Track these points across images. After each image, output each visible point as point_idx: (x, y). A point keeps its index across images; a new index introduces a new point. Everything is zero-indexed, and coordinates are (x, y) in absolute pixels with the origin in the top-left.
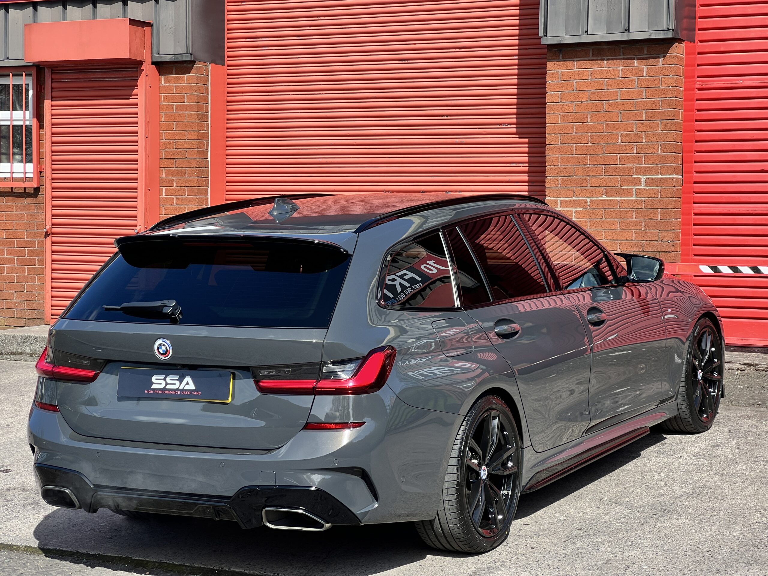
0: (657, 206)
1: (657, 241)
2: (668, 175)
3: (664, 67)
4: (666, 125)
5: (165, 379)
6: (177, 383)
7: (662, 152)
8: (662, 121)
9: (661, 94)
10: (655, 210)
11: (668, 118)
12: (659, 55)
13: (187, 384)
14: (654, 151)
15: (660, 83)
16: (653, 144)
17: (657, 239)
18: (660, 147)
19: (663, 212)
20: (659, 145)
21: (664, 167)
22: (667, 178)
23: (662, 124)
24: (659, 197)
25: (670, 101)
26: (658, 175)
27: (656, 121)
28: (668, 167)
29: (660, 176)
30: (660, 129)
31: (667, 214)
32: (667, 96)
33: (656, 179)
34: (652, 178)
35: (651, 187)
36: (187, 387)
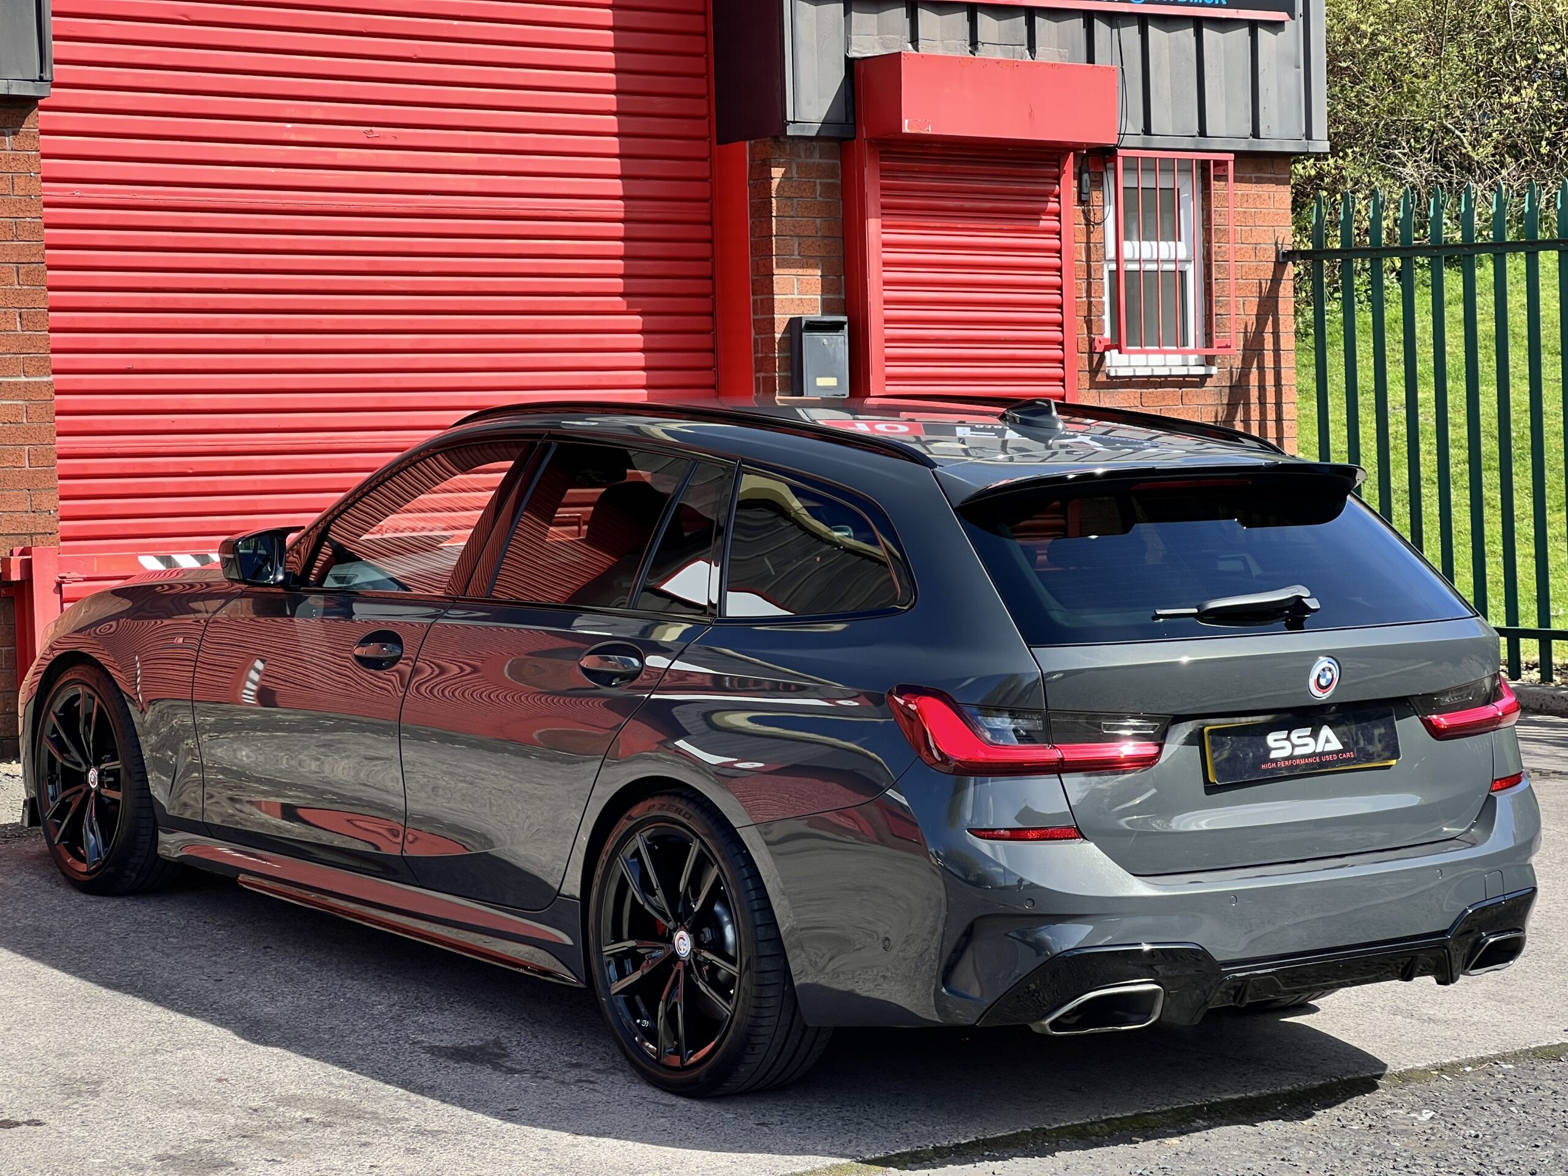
0: (21, 441)
1: (27, 512)
2: (40, 376)
3: (16, 155)
4: (28, 273)
5: (1288, 739)
6: (1310, 740)
7: (25, 329)
8: (20, 265)
9: (13, 209)
10: (18, 448)
11: (32, 260)
12: (5, 130)
13: (1327, 741)
14: (8, 327)
15: (11, 186)
16: (5, 313)
17: (26, 509)
18: (18, 319)
19: (35, 452)
20: (17, 315)
21: (31, 359)
22: (39, 382)
23: (20, 271)
24: (25, 420)
25: (33, 225)
26: (19, 376)
27: (7, 265)
28: (40, 359)
29: (23, 379)
30: (16, 283)
31: (43, 456)
32: (28, 214)
33: (16, 384)
34: (9, 382)
35: (7, 400)
36: (1329, 748)
